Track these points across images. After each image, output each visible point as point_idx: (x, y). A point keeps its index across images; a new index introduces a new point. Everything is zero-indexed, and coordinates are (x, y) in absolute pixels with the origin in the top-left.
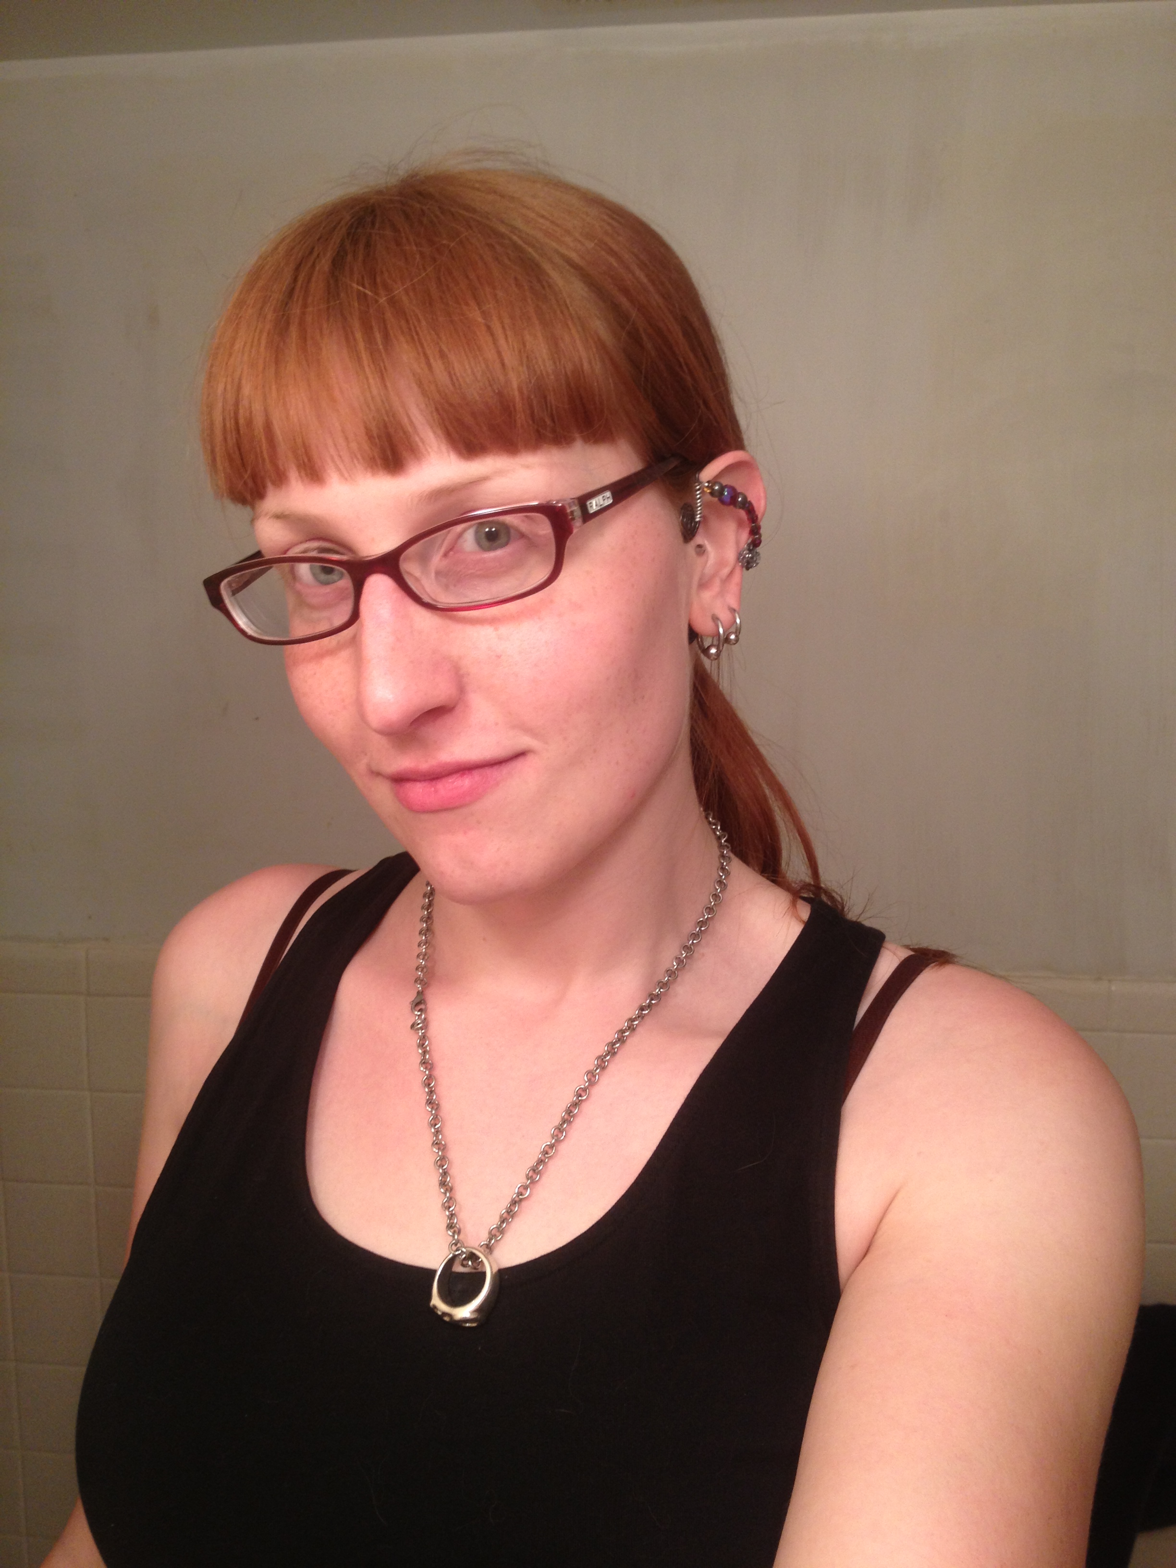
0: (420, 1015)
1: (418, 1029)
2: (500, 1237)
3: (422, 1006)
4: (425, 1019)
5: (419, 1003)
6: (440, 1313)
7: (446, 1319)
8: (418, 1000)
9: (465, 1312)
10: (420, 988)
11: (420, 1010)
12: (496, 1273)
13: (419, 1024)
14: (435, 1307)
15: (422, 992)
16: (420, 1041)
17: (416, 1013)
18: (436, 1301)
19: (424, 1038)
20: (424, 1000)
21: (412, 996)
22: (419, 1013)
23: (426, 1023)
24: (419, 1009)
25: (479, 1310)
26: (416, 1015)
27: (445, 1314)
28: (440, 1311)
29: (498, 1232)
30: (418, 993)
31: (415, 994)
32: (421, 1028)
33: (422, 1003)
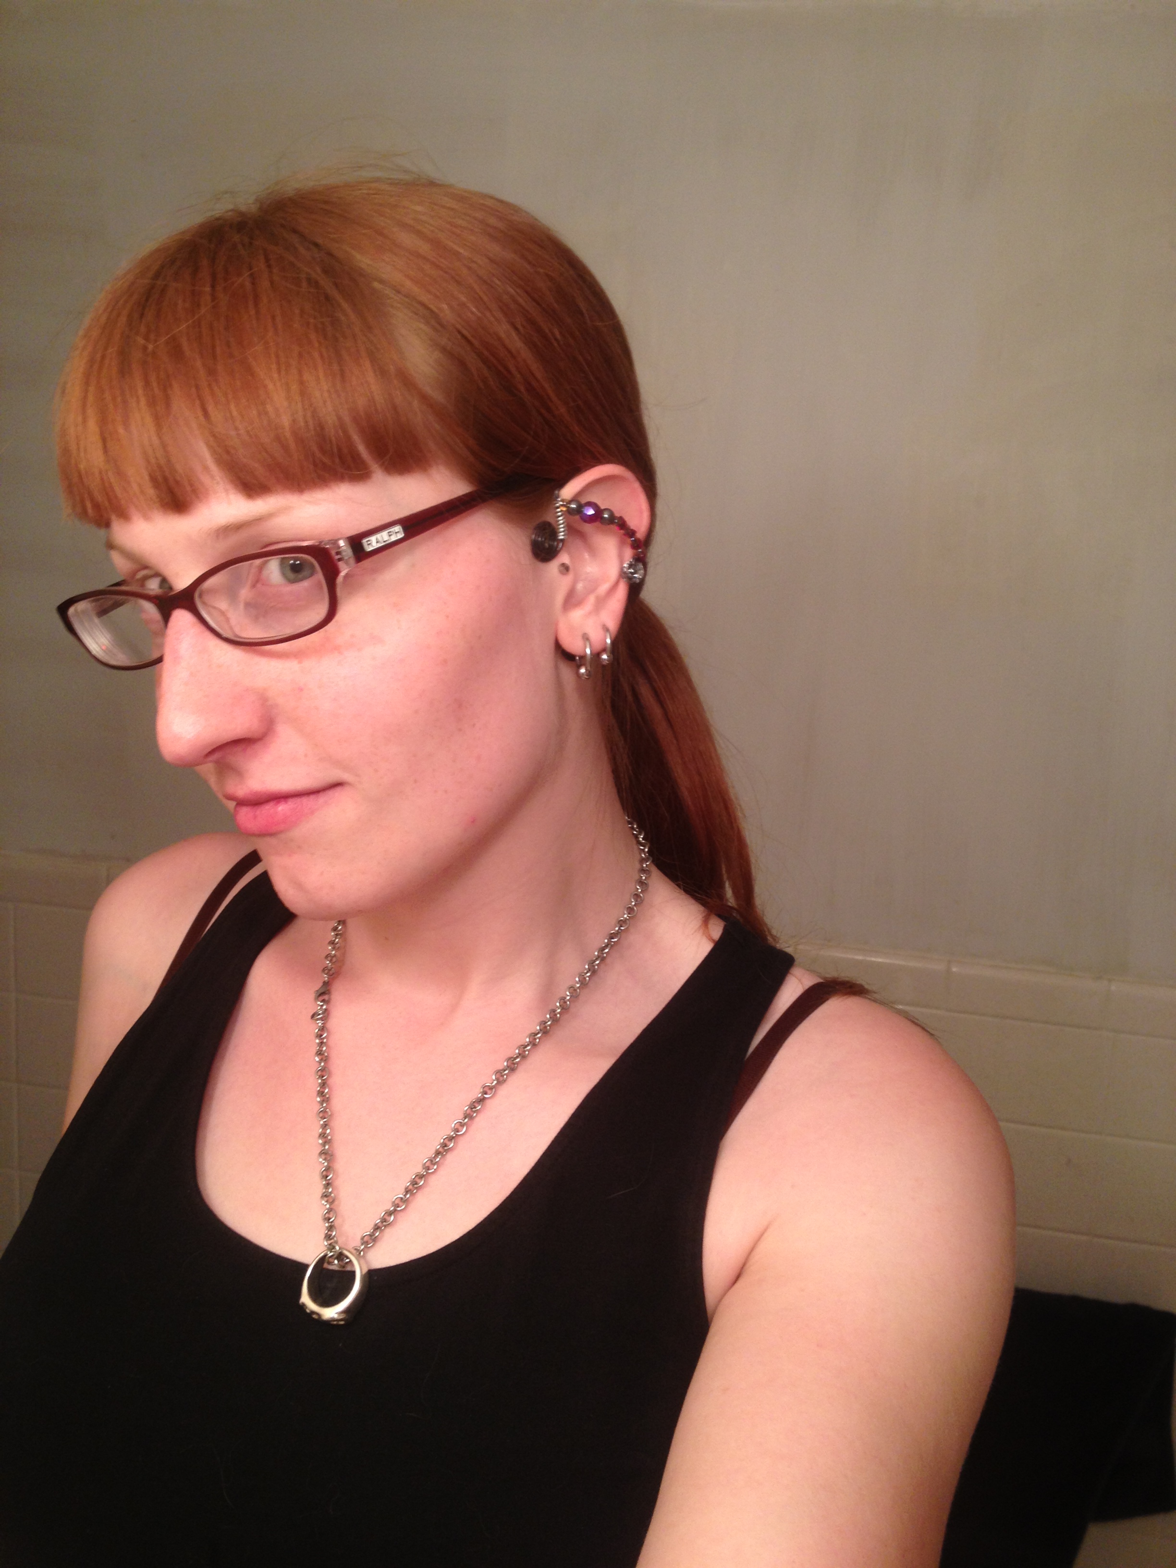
0: (322, 1006)
1: (318, 1019)
2: (371, 1244)
3: (326, 997)
4: (326, 1010)
5: (324, 993)
6: (308, 1311)
7: (314, 1316)
8: (322, 991)
9: (331, 1313)
10: (326, 979)
11: (323, 1001)
12: (365, 1274)
13: (319, 1014)
14: (304, 1305)
15: (328, 982)
16: (319, 1030)
17: (319, 1003)
18: (305, 1298)
19: (322, 1029)
20: (328, 990)
21: (318, 985)
22: (322, 1004)
23: (326, 1015)
24: (323, 999)
25: (347, 1311)
26: (319, 1005)
27: (313, 1312)
28: (309, 1309)
29: (371, 1240)
30: (324, 982)
31: (321, 984)
32: (321, 1019)
33: (326, 994)
